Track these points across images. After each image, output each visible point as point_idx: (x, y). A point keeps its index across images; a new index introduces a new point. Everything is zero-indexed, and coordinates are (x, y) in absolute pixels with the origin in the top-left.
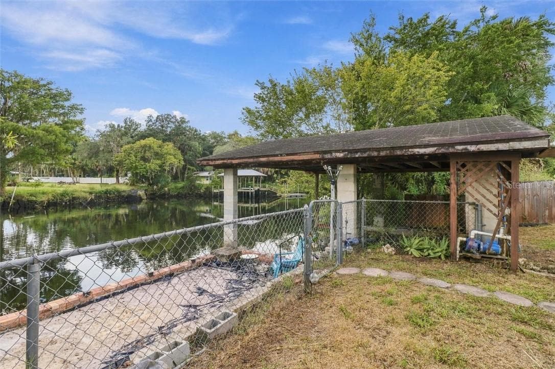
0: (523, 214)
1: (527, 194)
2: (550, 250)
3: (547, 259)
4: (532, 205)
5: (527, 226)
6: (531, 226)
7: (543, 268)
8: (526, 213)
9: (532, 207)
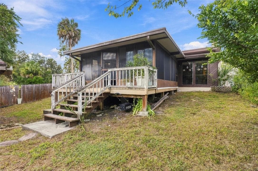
0: (1, 102)
1: (3, 92)
2: (12, 117)
3: (10, 121)
4: (6, 97)
5: (3, 108)
6: (5, 107)
7: (7, 126)
8: (3, 101)
9: (6, 98)
